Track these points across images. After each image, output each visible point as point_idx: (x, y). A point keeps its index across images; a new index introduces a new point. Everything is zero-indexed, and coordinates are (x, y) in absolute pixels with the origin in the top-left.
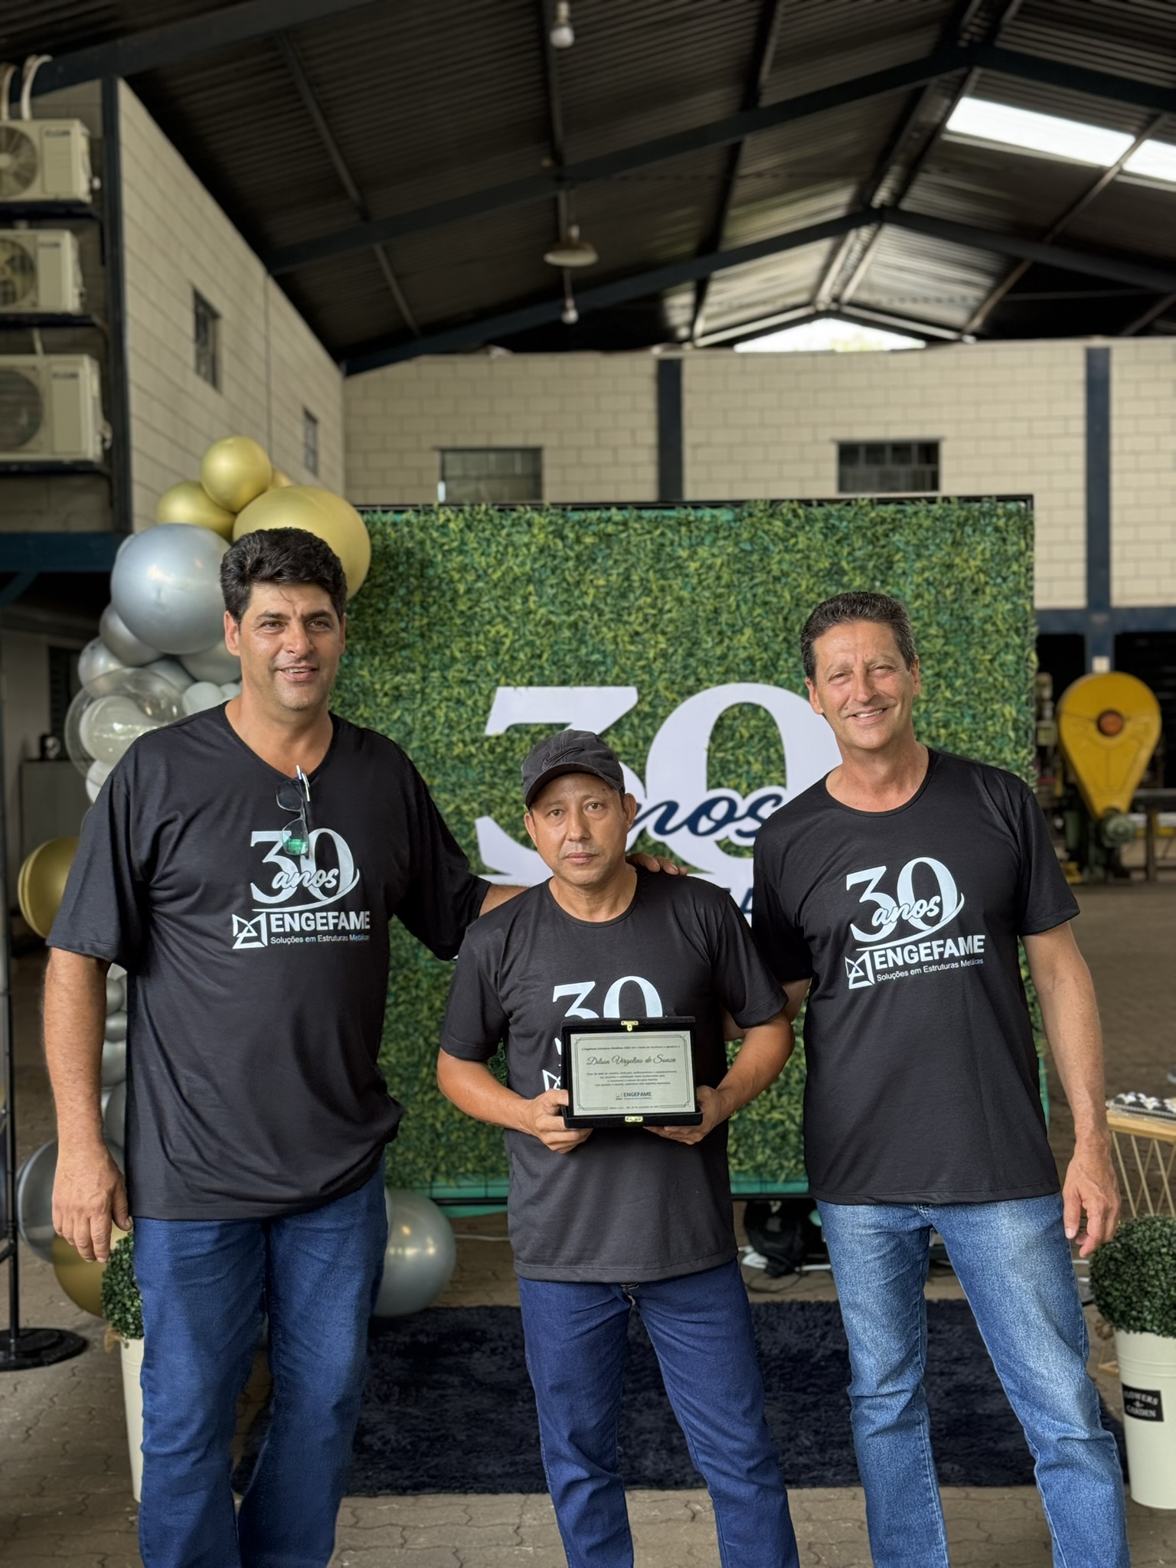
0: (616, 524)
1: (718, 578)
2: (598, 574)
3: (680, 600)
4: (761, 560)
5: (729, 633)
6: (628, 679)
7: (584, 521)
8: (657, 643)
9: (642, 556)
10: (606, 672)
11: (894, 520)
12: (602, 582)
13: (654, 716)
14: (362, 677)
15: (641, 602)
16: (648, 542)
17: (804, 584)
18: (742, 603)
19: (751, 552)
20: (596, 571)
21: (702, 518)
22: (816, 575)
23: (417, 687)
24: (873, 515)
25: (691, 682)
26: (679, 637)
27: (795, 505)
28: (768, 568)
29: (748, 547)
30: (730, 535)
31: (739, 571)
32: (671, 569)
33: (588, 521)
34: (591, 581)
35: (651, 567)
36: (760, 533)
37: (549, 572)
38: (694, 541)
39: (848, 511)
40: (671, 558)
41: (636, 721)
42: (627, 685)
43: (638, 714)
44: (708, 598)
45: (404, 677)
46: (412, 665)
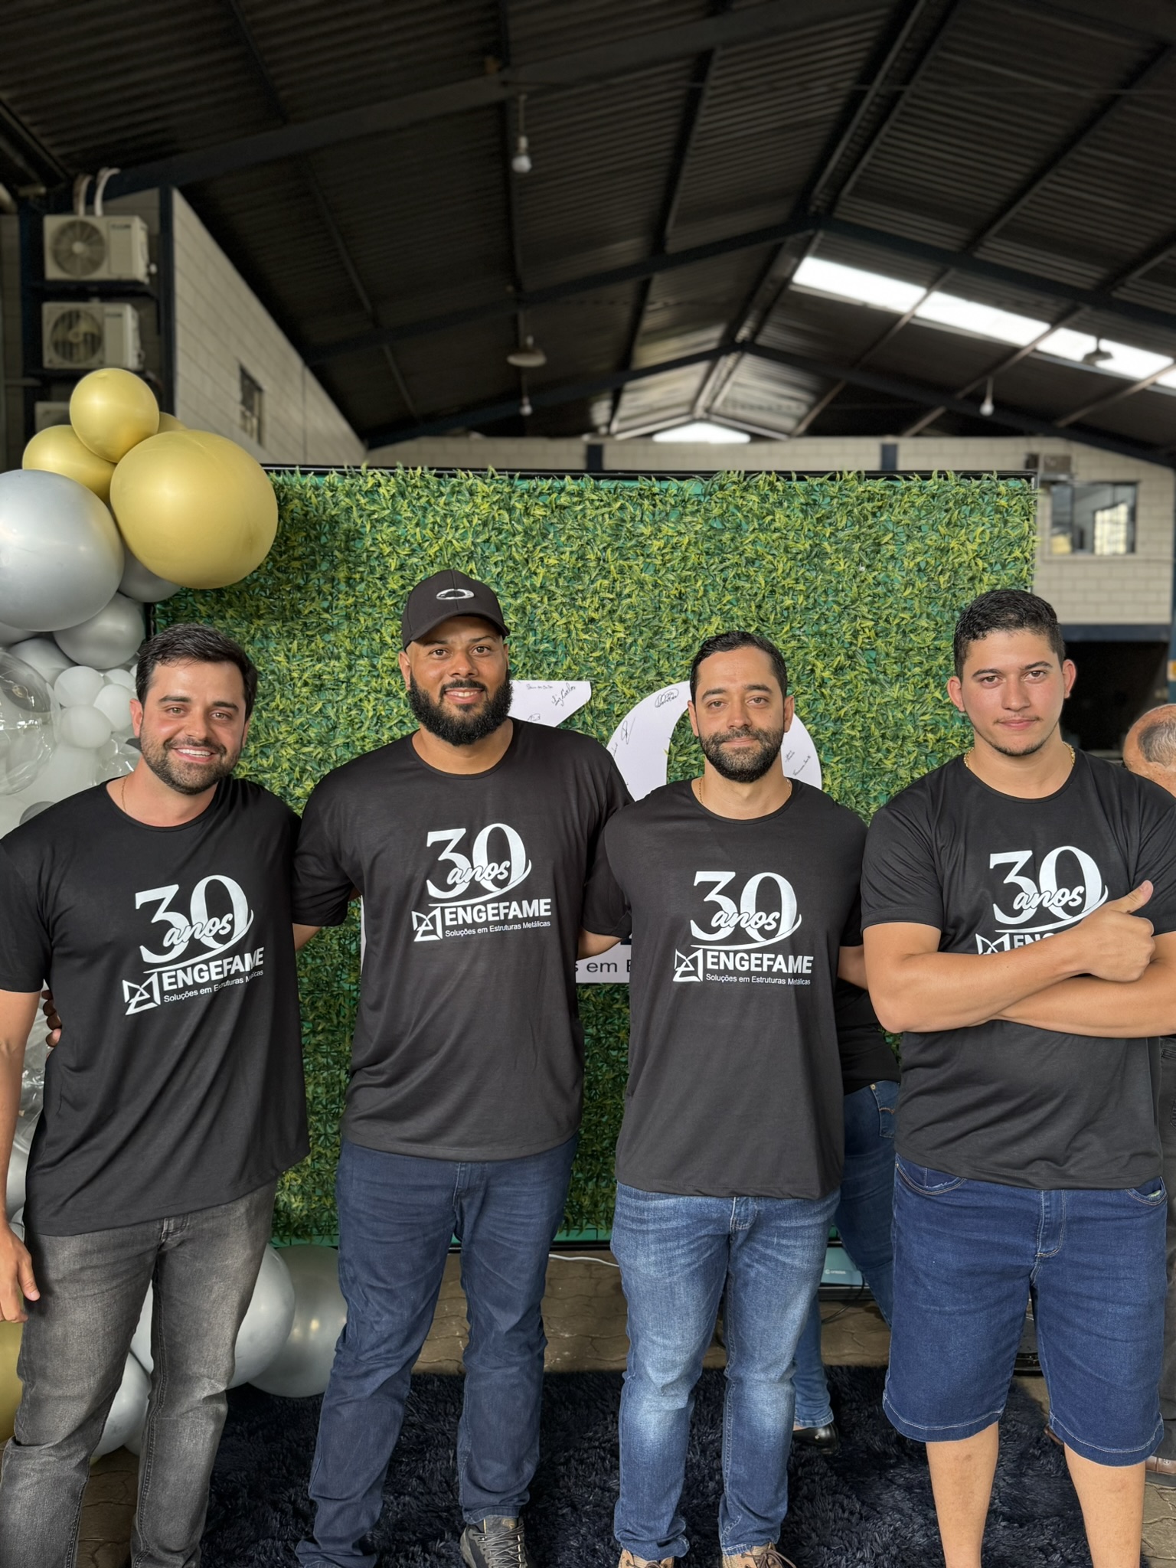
0: (571, 494)
1: (684, 559)
2: (549, 551)
3: (641, 584)
4: (732, 540)
5: (696, 623)
6: (580, 672)
7: (534, 489)
8: (614, 632)
9: (599, 532)
10: (556, 663)
11: (882, 495)
12: (553, 561)
13: (608, 713)
14: (279, 662)
15: (598, 583)
16: (607, 516)
17: (781, 566)
18: (709, 588)
19: (722, 531)
20: (546, 547)
21: (667, 490)
22: (794, 559)
23: (342, 676)
24: (861, 489)
25: (651, 676)
26: (639, 625)
27: (773, 478)
28: (741, 549)
29: (717, 525)
30: (698, 511)
31: (707, 553)
32: (630, 548)
33: (539, 490)
34: (541, 559)
35: (609, 545)
36: (731, 508)
37: (492, 546)
38: (657, 518)
39: (833, 486)
40: (632, 535)
41: (589, 719)
42: (580, 679)
43: (592, 712)
44: (673, 582)
45: (326, 665)
46: (336, 651)
